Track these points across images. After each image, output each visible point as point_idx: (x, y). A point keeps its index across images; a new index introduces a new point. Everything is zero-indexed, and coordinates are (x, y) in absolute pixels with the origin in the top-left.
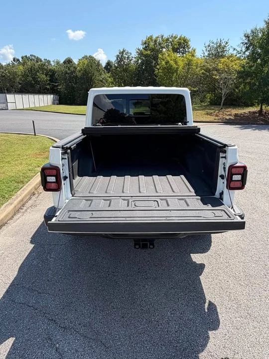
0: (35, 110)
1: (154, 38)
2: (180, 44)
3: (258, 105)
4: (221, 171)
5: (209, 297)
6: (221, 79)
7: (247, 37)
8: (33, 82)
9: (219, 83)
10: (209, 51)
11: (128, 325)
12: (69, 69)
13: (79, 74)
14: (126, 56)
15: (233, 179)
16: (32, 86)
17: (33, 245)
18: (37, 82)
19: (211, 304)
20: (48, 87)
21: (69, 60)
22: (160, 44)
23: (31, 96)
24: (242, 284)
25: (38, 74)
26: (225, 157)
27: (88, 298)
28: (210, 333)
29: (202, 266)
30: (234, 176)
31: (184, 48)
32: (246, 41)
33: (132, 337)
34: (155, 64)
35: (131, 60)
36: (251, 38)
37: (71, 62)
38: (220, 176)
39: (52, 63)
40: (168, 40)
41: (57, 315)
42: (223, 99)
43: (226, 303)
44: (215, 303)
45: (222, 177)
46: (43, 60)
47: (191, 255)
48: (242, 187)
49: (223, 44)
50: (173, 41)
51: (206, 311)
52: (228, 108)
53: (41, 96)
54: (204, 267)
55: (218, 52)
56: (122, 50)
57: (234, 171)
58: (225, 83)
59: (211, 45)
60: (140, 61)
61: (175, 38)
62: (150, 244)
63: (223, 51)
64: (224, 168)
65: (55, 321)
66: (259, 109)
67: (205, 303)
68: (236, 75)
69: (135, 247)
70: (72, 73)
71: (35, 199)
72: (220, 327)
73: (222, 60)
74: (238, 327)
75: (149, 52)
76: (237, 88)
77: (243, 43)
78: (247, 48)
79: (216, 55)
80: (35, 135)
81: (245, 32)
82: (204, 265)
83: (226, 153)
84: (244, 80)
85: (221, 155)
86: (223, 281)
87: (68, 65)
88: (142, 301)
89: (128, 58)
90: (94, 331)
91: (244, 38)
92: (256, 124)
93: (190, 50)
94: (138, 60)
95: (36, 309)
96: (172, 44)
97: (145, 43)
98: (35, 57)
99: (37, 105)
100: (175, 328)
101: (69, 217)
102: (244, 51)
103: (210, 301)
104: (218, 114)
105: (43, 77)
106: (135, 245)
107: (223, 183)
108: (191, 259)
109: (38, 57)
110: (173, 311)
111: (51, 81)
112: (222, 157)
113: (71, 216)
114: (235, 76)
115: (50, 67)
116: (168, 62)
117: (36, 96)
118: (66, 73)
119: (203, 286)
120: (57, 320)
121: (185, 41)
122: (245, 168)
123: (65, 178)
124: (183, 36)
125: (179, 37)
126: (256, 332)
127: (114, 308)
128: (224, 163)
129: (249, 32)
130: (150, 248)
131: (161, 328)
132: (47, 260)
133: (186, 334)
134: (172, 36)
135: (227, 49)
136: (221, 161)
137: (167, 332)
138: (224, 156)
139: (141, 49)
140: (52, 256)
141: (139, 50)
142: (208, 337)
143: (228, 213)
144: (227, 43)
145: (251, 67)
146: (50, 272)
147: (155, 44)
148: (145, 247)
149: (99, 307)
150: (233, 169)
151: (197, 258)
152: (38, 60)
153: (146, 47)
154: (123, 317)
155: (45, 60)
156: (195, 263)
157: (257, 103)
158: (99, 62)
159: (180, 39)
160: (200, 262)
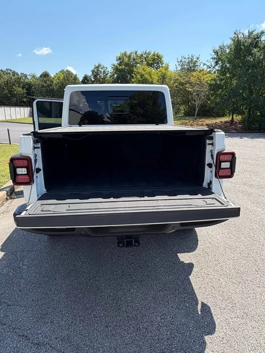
0: (11, 122)
1: (128, 54)
2: (154, 60)
3: (229, 115)
4: (208, 159)
5: (201, 298)
6: (194, 91)
7: (216, 53)
8: (9, 95)
9: (192, 94)
10: (181, 66)
11: (113, 335)
12: (45, 82)
13: (55, 88)
14: (102, 71)
15: (222, 167)
16: (8, 99)
17: (4, 253)
18: (13, 95)
19: (203, 305)
20: (25, 100)
21: (46, 74)
22: (134, 60)
23: (7, 109)
24: (234, 281)
25: (14, 87)
26: (212, 144)
27: (67, 307)
28: (206, 338)
29: (191, 266)
30: (222, 164)
31: (158, 63)
32: (215, 56)
33: (118, 349)
34: (130, 78)
35: (107, 74)
36: (219, 53)
37: (48, 76)
38: (208, 165)
39: (28, 77)
40: (142, 56)
41: (30, 329)
42: (197, 110)
43: (219, 303)
44: (209, 304)
45: (210, 165)
46: (19, 73)
47: (178, 254)
48: (231, 176)
49: (195, 59)
50: (147, 57)
51: (200, 313)
52: (202, 118)
53: (18, 109)
54: (193, 266)
55: (190, 67)
56: (97, 65)
57: (222, 158)
58: (198, 95)
59: (183, 60)
60: (116, 76)
61: (149, 54)
62: (135, 242)
63: (195, 66)
64: (212, 156)
65: (26, 337)
66: (230, 118)
67: (198, 305)
68: (208, 88)
69: (118, 246)
70: (48, 86)
71: (8, 205)
72: (216, 330)
73: (194, 74)
74: (236, 329)
75: (123, 67)
76: (209, 99)
77: (213, 58)
78: (217, 63)
79: (188, 69)
80: (10, 144)
81: (214, 49)
82: (193, 264)
83: (213, 139)
84: (215, 92)
85: (208, 142)
86: (214, 280)
87: (45, 79)
88: (128, 307)
89: (104, 72)
90: (73, 345)
91: (213, 54)
92: (229, 133)
93: (164, 65)
94: (114, 75)
95: (4, 324)
96: (146, 59)
97: (120, 59)
98: (11, 70)
99: (14, 118)
100: (167, 334)
101: (42, 211)
102: (213, 65)
103: (202, 302)
104: (193, 124)
105: (19, 90)
106: (119, 243)
107: (211, 172)
108: (179, 258)
109: (14, 71)
110: (163, 315)
111: (28, 93)
112: (209, 144)
113: (44, 209)
114: (206, 89)
115: (27, 81)
116: (143, 75)
117: (13, 109)
118: (43, 86)
119: (193, 286)
120: (30, 335)
121: (158, 57)
122: (233, 154)
123: (38, 170)
124: (156, 53)
125: (152, 53)
126: (255, 333)
127: (96, 317)
128: (212, 150)
129: (217, 48)
130: (135, 245)
131: (151, 336)
132: (19, 268)
133: (179, 341)
134: (146, 53)
135: (198, 64)
136: (208, 148)
137: (159, 340)
138: (211, 142)
139: (116, 64)
140: (25, 263)
141: (114, 65)
142: (204, 343)
143: (220, 200)
144: (198, 59)
145: (221, 80)
146: (23, 281)
147: (129, 59)
148: (129, 244)
149: (80, 316)
150: (221, 156)
151: (184, 257)
152: (14, 73)
153: (121, 62)
154: (107, 327)
155: (21, 74)
156: (183, 262)
157: (229, 113)
158: (76, 76)
159: (154, 55)
160: (188, 262)
